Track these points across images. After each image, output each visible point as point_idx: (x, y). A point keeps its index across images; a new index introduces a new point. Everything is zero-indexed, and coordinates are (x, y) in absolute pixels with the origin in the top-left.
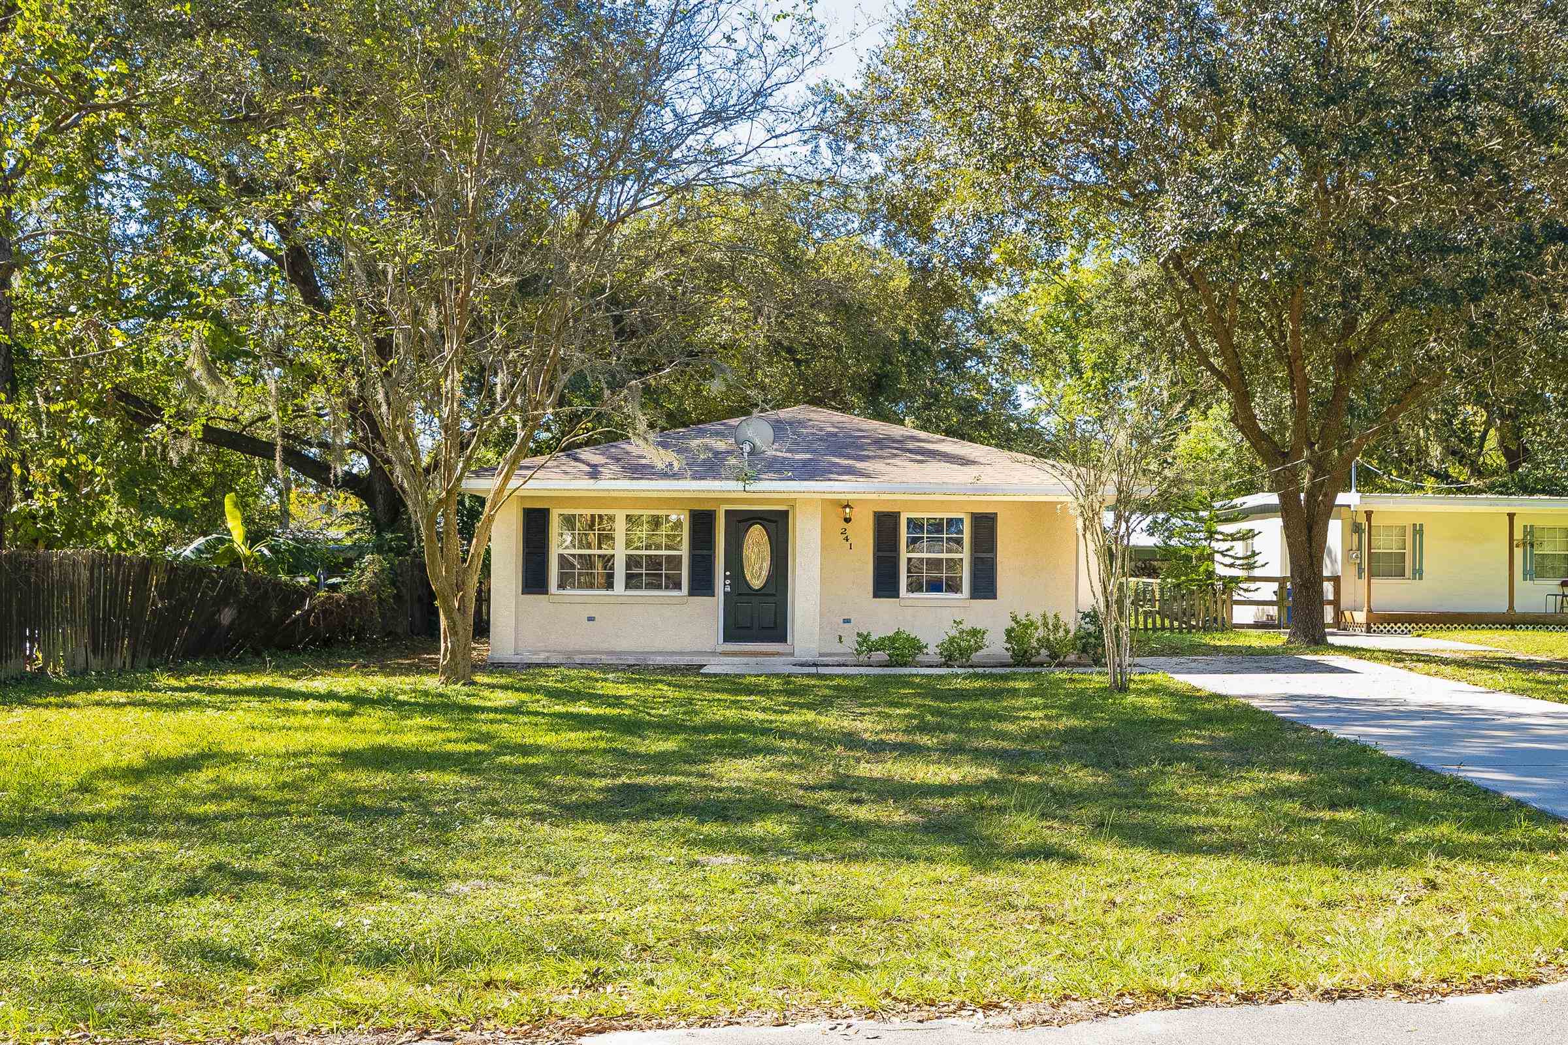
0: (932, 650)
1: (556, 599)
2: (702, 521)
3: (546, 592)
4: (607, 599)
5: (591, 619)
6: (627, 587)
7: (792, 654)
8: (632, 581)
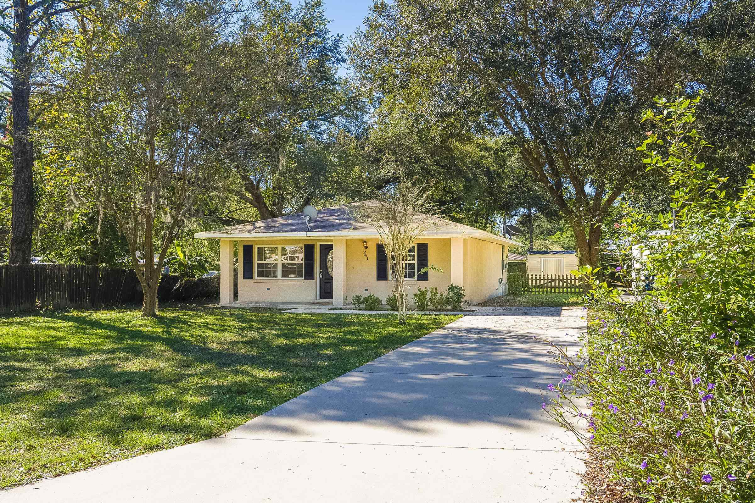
0: (384, 303)
1: (256, 281)
2: (309, 249)
3: (251, 278)
4: (274, 281)
5: (268, 289)
6: (283, 276)
7: (332, 304)
8: (285, 274)
